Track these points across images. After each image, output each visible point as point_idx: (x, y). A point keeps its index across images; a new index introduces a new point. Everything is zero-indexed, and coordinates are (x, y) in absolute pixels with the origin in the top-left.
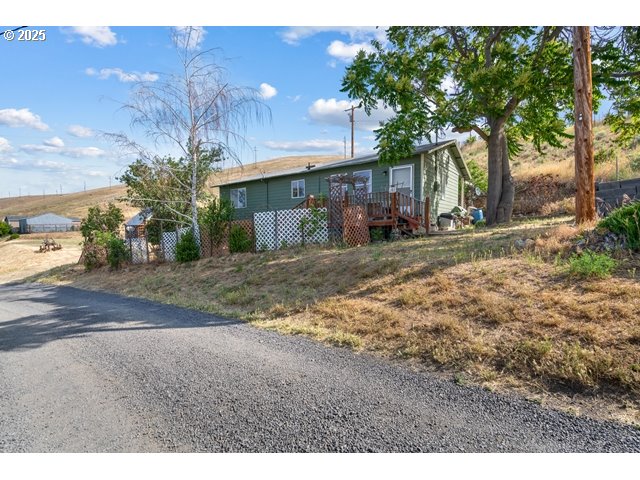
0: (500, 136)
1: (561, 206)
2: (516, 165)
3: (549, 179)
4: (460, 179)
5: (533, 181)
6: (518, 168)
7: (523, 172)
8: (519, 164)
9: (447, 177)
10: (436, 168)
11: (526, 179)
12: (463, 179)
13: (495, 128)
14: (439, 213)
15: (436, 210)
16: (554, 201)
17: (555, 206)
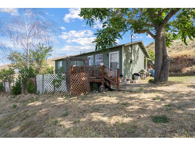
0: (161, 36)
1: (191, 69)
2: (170, 51)
3: (186, 57)
4: (145, 58)
5: (177, 58)
6: (170, 53)
7: (173, 54)
8: (171, 51)
9: (138, 57)
10: (131, 53)
11: (174, 57)
12: (146, 57)
13: (158, 32)
14: (133, 73)
15: (132, 72)
16: (188, 66)
17: (189, 69)
